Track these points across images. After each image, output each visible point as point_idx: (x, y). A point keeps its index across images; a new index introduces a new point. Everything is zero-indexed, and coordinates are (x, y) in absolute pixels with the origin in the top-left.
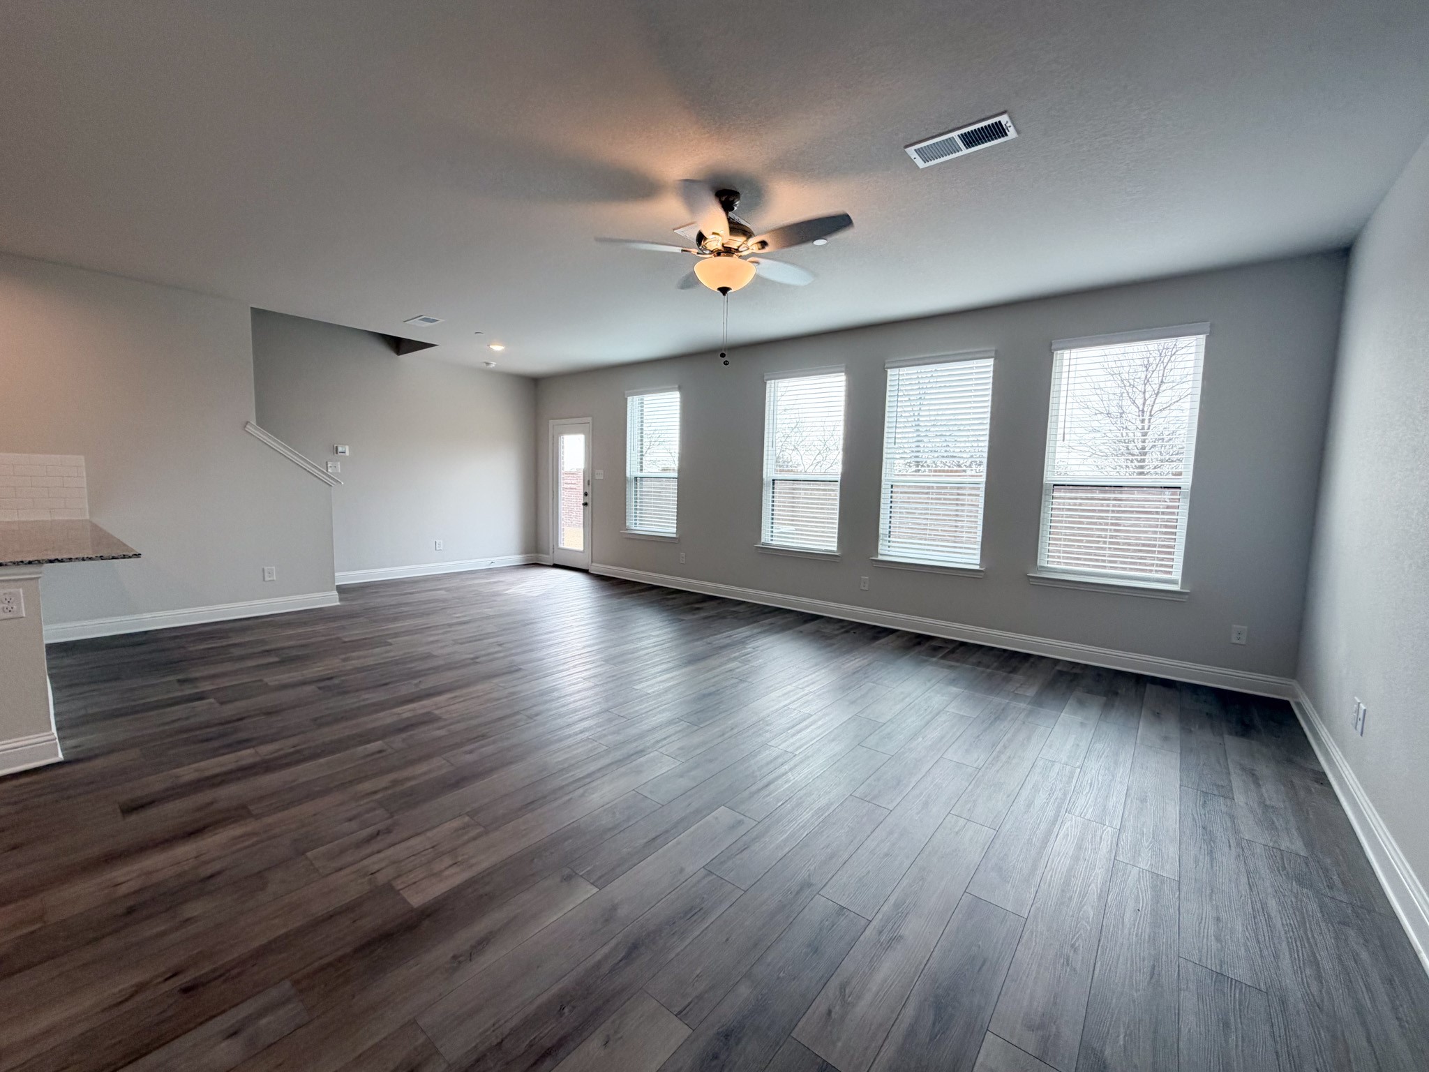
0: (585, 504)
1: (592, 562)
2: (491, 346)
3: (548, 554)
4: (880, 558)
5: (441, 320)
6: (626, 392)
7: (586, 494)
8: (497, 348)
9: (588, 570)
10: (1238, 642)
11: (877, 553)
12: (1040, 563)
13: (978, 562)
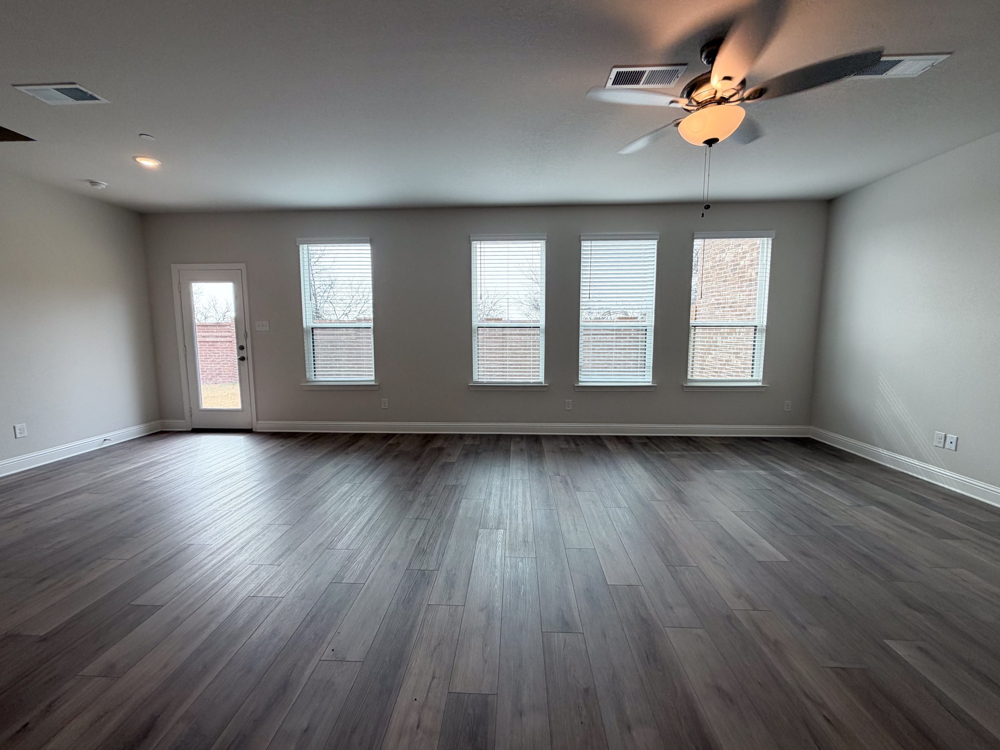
0: (242, 359)
1: (257, 420)
2: (138, 159)
3: (184, 419)
4: (581, 384)
5: (103, 101)
6: (297, 239)
7: (241, 348)
8: (148, 163)
9: (252, 429)
10: (788, 410)
11: (578, 381)
12: (689, 377)
13: (651, 380)
